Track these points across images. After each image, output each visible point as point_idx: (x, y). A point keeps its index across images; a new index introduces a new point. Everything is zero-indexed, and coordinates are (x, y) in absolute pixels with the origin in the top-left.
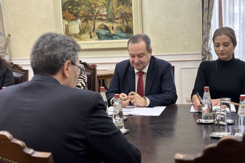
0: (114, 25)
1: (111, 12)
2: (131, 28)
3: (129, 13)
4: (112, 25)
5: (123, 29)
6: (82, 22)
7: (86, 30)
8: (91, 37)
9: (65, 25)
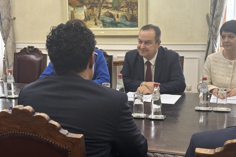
0: (119, 13)
1: (117, 1)
2: (136, 16)
3: (135, 2)
4: (117, 13)
5: (128, 17)
6: (87, 9)
7: (91, 17)
8: (96, 24)
9: (71, 11)
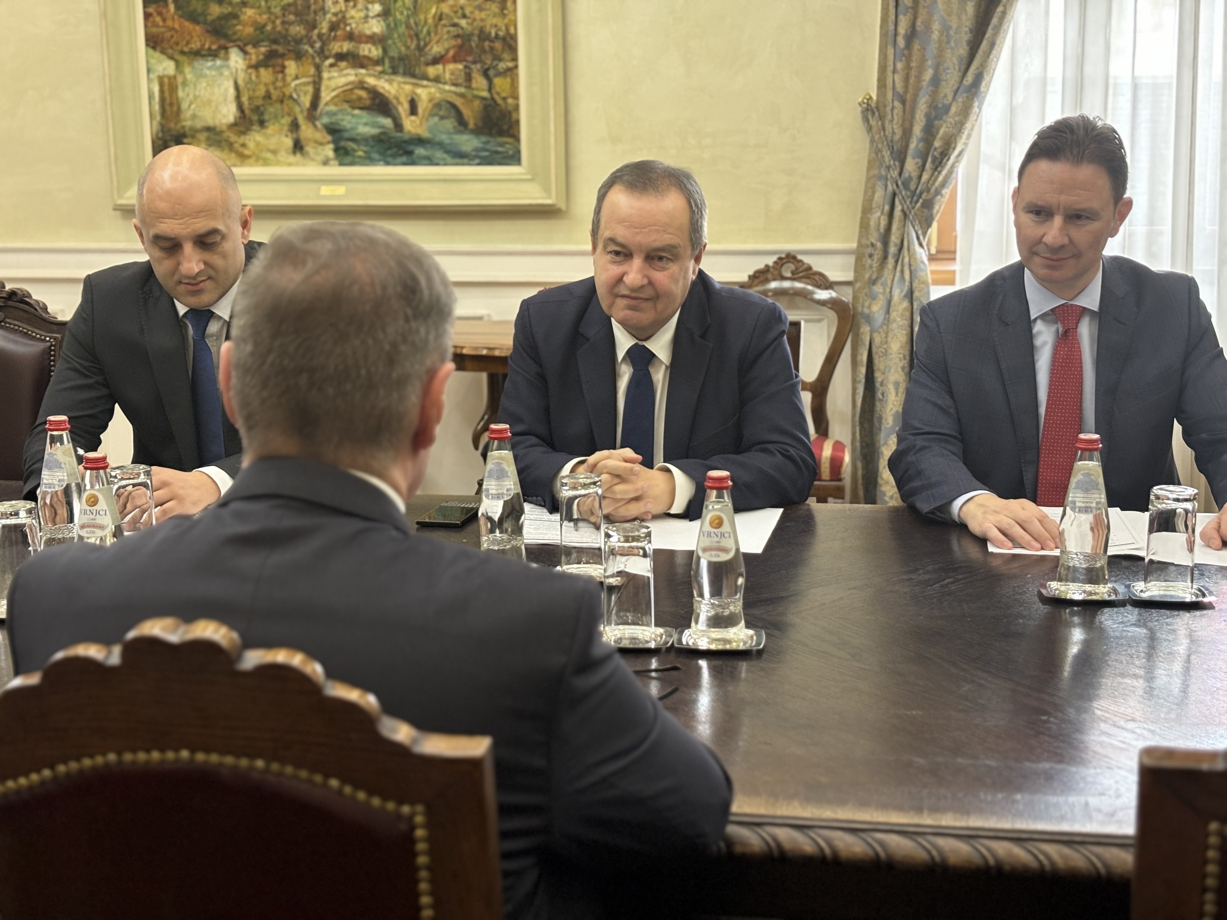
0: (419, 91)
1: (408, 27)
2: (510, 108)
3: (501, 34)
4: (408, 88)
5: (467, 113)
6: (250, 67)
7: (271, 109)
8: (298, 147)
9: (161, 79)
